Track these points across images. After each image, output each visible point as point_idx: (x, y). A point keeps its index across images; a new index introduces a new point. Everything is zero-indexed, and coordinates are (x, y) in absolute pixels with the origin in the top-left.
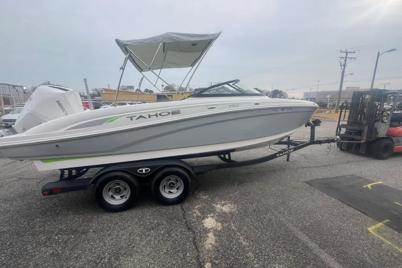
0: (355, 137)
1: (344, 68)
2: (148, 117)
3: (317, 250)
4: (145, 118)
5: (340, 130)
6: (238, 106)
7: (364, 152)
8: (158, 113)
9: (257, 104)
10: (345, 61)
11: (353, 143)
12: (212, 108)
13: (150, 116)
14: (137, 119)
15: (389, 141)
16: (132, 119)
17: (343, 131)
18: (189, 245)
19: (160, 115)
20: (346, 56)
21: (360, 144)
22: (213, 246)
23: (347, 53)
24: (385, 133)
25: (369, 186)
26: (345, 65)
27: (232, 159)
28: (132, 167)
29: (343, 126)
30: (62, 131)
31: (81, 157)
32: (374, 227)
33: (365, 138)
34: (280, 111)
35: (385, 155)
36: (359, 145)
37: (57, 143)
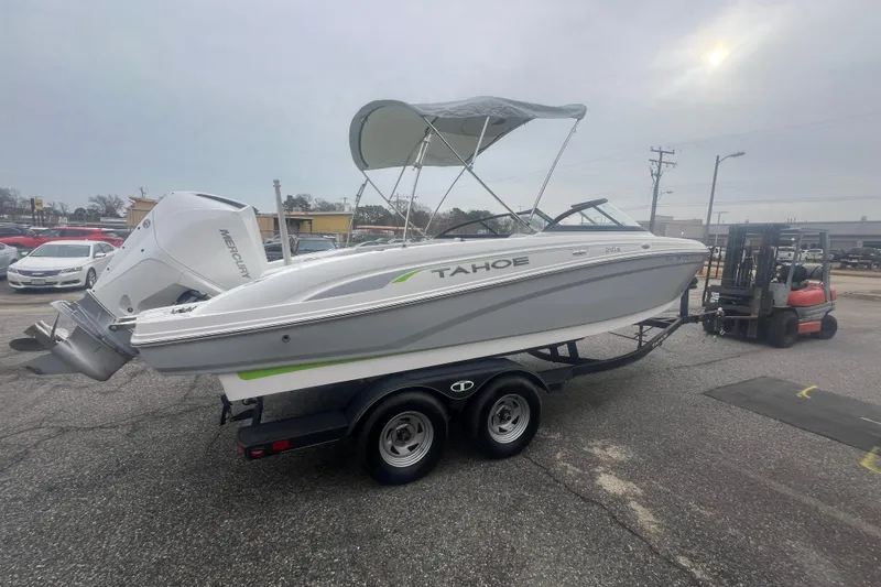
0: (739, 308)
1: (658, 180)
2: (471, 271)
3: (824, 509)
4: (467, 272)
5: (710, 296)
6: (619, 250)
7: (755, 336)
8: (491, 262)
9: (646, 247)
10: (659, 168)
11: (733, 320)
12: (581, 253)
13: (475, 269)
14: (453, 275)
15: (793, 315)
16: (442, 275)
17: (716, 297)
18: (615, 530)
19: (494, 266)
20: (661, 160)
21: (748, 320)
22: (660, 526)
23: (661, 153)
24: (786, 300)
25: (804, 392)
26: (658, 175)
27: (580, 356)
28: (439, 379)
29: (715, 288)
30: (299, 301)
31: (331, 363)
32: (866, 460)
33: (757, 310)
34: (675, 260)
35: (789, 339)
36: (744, 324)
37: (285, 333)
